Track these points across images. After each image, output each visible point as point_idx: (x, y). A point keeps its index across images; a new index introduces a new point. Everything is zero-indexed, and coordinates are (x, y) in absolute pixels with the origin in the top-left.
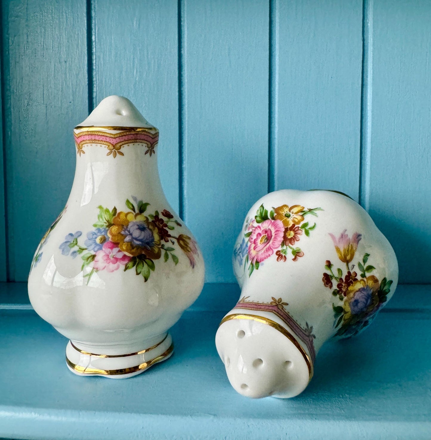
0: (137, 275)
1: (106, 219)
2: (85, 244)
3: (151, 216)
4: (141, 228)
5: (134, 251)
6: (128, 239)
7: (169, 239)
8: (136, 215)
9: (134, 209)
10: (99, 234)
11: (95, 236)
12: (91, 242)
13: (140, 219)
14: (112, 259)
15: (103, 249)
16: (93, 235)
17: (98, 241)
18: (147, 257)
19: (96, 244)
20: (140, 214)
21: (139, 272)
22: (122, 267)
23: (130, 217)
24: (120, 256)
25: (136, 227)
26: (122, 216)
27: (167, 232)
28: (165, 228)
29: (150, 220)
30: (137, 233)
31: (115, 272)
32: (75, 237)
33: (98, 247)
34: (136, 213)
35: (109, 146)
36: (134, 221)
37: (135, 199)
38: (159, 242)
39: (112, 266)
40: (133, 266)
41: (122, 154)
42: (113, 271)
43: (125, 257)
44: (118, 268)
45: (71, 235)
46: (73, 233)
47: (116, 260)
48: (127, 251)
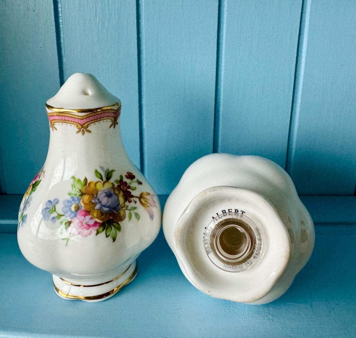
0: (107, 238)
1: (79, 189)
2: (63, 211)
3: (116, 181)
4: (109, 195)
5: (103, 217)
6: (98, 206)
7: (132, 199)
8: (104, 184)
9: (102, 178)
10: (73, 202)
11: (70, 204)
12: (67, 209)
13: (108, 186)
14: (85, 225)
15: (78, 216)
16: (69, 202)
17: (73, 209)
18: (115, 221)
19: (71, 211)
20: (108, 182)
21: (108, 234)
22: (94, 232)
23: (99, 186)
24: (92, 222)
25: (104, 194)
26: (92, 186)
27: (130, 193)
28: (128, 190)
29: (116, 185)
30: (105, 201)
31: (89, 236)
32: (54, 204)
33: (73, 215)
34: (104, 181)
35: (78, 126)
36: (103, 189)
37: (102, 168)
38: (123, 205)
39: (86, 232)
40: (103, 230)
41: (90, 132)
42: (86, 236)
43: (96, 223)
44: (90, 234)
45: (50, 202)
46: (52, 200)
47: (89, 226)
48: (97, 218)
